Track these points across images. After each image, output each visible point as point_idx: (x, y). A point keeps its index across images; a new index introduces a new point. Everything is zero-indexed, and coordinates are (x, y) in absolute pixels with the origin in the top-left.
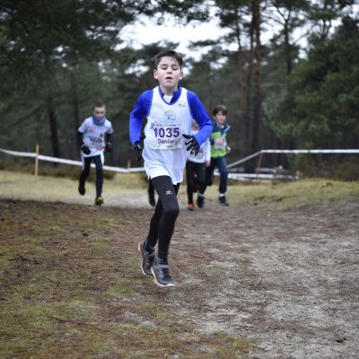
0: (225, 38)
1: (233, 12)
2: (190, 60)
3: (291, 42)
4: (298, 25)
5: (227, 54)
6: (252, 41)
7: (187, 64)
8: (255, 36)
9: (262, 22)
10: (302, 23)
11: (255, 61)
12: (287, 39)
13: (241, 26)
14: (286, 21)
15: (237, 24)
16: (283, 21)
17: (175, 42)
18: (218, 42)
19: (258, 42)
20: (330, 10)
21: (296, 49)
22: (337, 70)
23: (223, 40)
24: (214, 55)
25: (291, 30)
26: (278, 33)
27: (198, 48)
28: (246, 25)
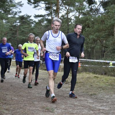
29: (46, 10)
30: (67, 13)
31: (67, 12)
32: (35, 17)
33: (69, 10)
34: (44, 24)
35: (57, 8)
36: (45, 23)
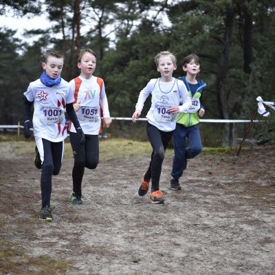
0: (53, 29)
1: (59, 9)
2: (25, 44)
3: (103, 35)
4: (109, 23)
5: (54, 41)
6: (74, 33)
7: (23, 47)
8: (76, 29)
9: (82, 18)
10: (112, 21)
11: (76, 48)
12: (100, 32)
13: (65, 21)
14: (100, 19)
15: (62, 19)
16: (98, 19)
17: (13, 30)
18: (47, 31)
19: (79, 33)
20: (132, 13)
21: (106, 40)
22: (137, 58)
23: (51, 31)
24: (44, 42)
25: (103, 26)
26: (94, 28)
27: (32, 35)
28: (69, 20)
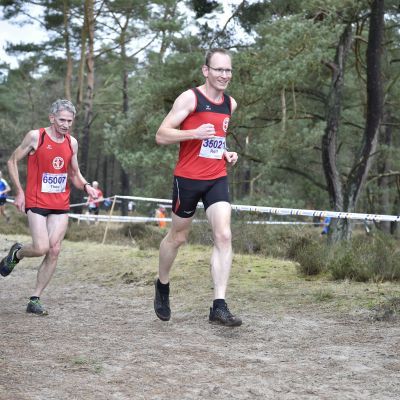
29: (48, 27)
30: (122, 41)
31: (122, 35)
32: (7, 50)
33: (128, 30)
34: (41, 76)
35: (86, 20)
36: (42, 73)
